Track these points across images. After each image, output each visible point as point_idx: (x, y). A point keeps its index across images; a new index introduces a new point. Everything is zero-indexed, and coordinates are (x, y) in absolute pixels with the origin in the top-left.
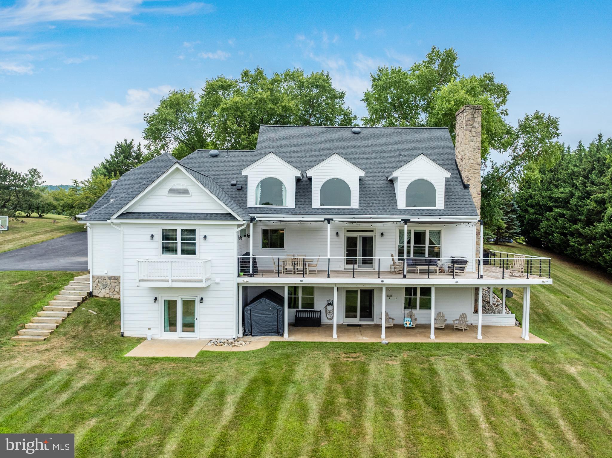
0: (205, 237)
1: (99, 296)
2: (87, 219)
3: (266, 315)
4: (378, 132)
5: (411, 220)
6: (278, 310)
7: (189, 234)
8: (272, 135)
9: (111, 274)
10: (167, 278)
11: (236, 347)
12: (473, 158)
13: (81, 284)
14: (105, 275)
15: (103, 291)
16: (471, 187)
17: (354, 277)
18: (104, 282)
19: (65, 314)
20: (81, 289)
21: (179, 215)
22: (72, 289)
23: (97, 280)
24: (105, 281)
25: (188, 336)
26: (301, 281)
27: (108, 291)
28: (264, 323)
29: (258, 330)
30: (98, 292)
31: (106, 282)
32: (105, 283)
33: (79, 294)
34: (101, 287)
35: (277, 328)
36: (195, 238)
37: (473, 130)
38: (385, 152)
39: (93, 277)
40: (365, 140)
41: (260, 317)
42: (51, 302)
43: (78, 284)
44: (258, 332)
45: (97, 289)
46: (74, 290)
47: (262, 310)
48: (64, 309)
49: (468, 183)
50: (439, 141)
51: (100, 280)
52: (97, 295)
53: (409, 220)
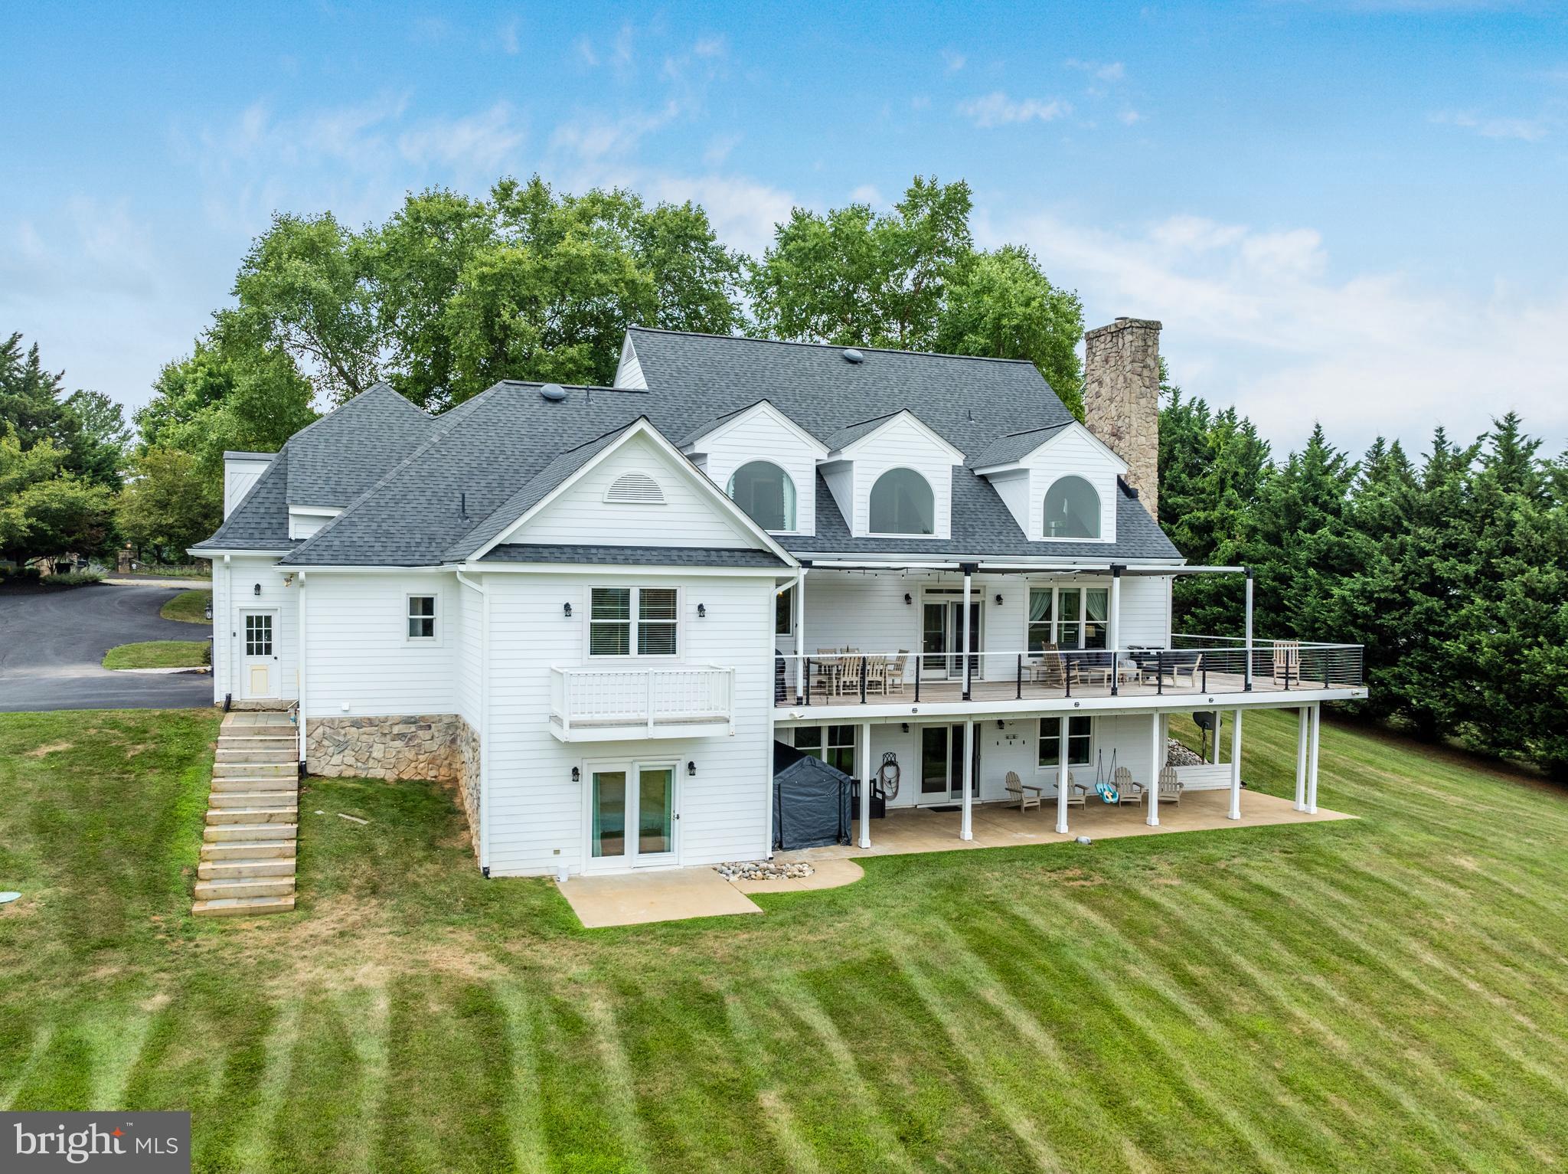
0: (701, 608)
1: (324, 773)
2: (299, 561)
3: (814, 795)
4: (899, 363)
5: (1129, 568)
6: (841, 782)
7: (660, 602)
8: (668, 354)
9: (359, 712)
10: (643, 716)
11: (797, 878)
12: (1144, 432)
13: (254, 745)
14: (341, 715)
15: (337, 759)
16: (1141, 495)
17: (1019, 697)
18: (339, 734)
19: (288, 831)
20: (266, 759)
21: (612, 551)
22: (240, 758)
23: (320, 730)
24: (343, 732)
25: (655, 862)
26: (915, 710)
27: (351, 760)
28: (810, 815)
29: (796, 835)
30: (323, 763)
31: (345, 735)
32: (341, 739)
33: (275, 773)
34: (331, 750)
35: (837, 827)
36: (675, 611)
37: (1146, 373)
38: (936, 410)
39: (308, 722)
40: (881, 380)
41: (800, 801)
42: (217, 799)
43: (245, 744)
44: (796, 840)
45: (318, 754)
46: (246, 761)
47: (805, 786)
48: (271, 815)
49: (1137, 486)
50: (1029, 391)
51: (328, 730)
52: (318, 771)
53: (1124, 567)
